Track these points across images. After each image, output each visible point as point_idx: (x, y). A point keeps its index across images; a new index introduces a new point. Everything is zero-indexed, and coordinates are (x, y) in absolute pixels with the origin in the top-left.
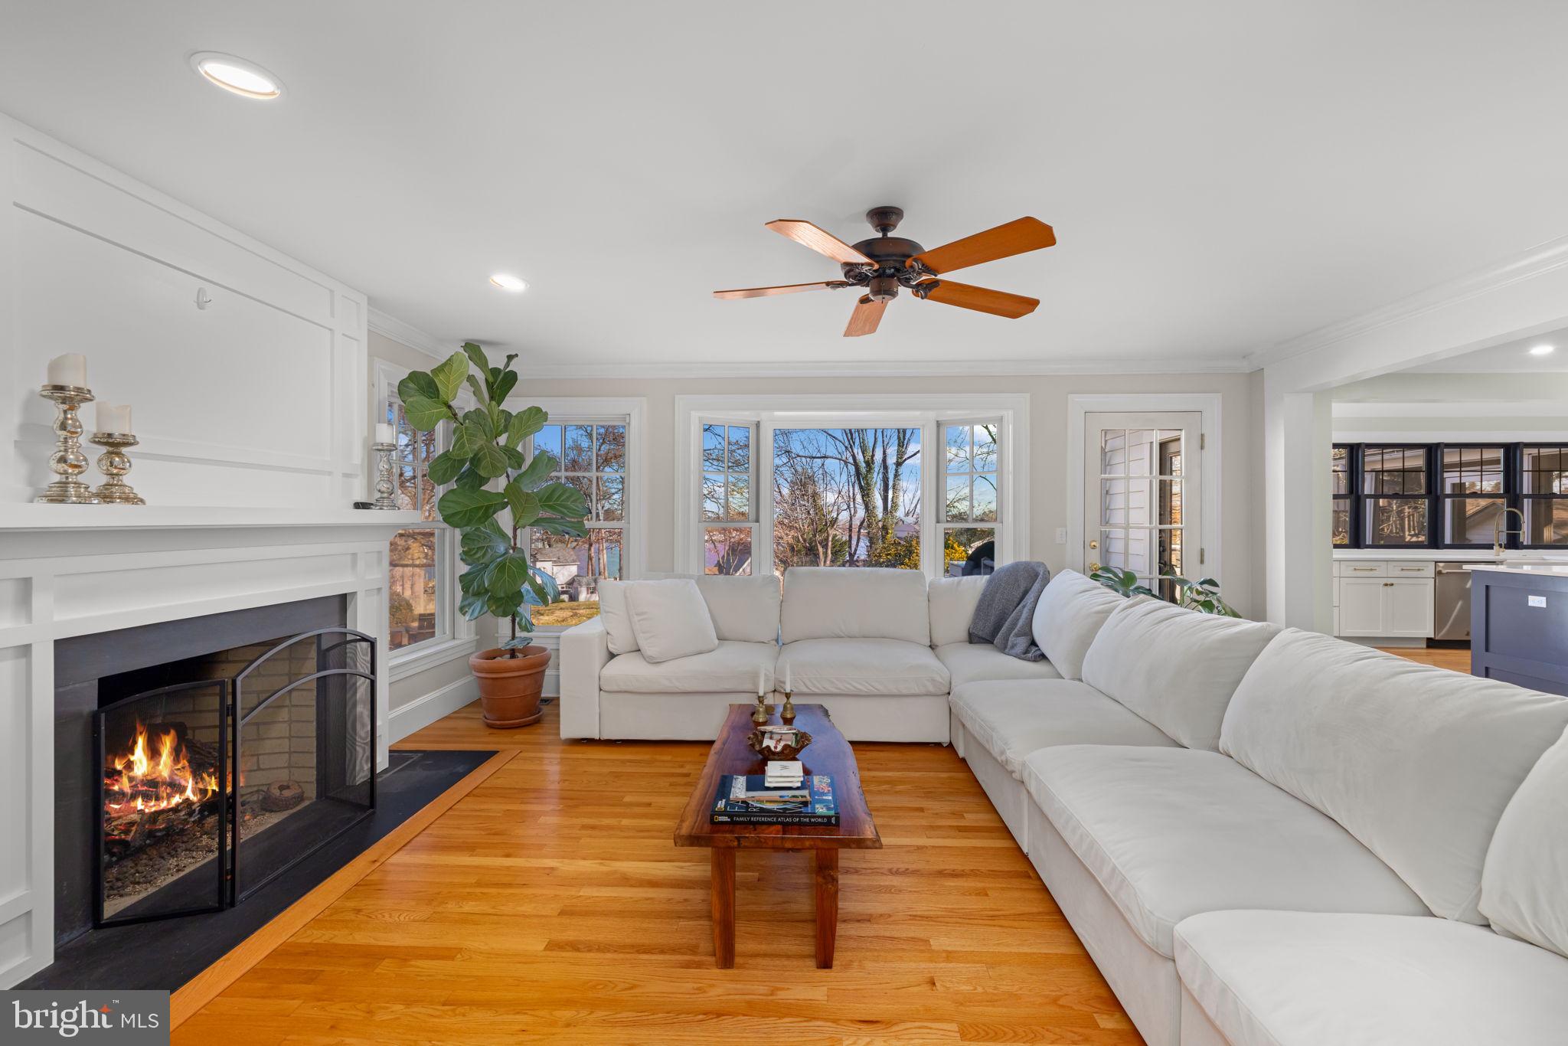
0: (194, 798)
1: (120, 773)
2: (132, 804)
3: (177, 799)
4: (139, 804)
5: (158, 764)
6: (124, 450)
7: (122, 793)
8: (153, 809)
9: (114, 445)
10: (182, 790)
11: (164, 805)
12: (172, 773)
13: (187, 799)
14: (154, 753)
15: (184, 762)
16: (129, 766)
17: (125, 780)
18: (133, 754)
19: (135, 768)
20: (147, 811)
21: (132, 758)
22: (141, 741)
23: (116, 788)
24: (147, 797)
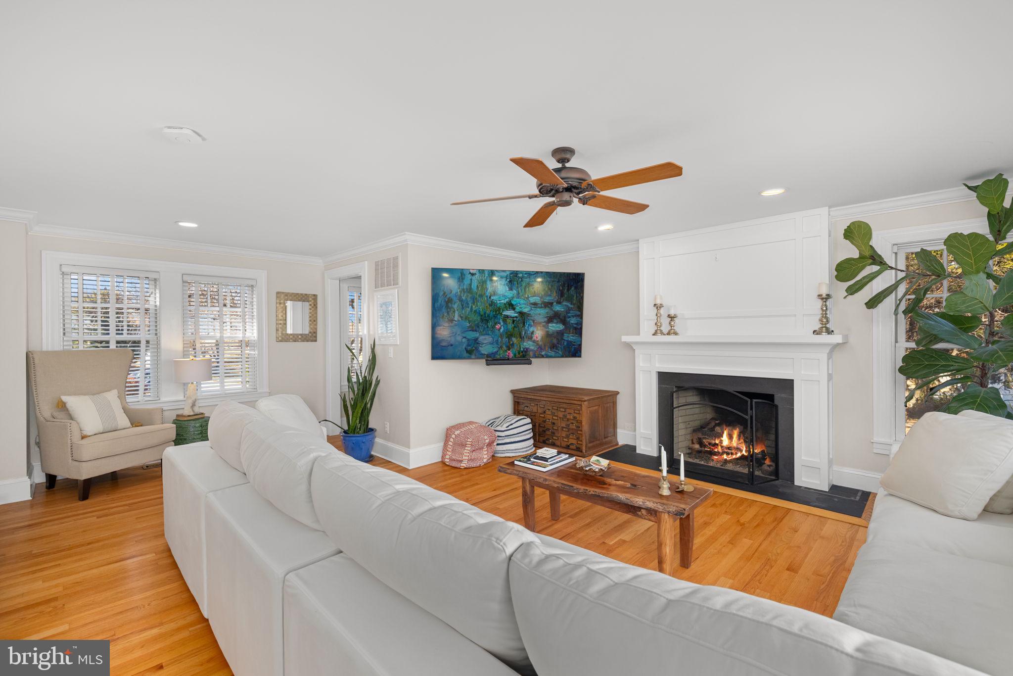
0: (746, 454)
1: (717, 445)
2: (722, 457)
3: (739, 455)
4: (725, 456)
5: (732, 441)
6: (675, 319)
7: (719, 452)
8: (730, 458)
9: (672, 318)
10: (741, 451)
11: (734, 457)
12: (737, 444)
13: (743, 455)
14: (730, 437)
15: (742, 440)
16: (721, 442)
17: (720, 447)
18: (722, 437)
19: (723, 442)
20: (728, 459)
21: (722, 439)
22: (725, 433)
23: (716, 450)
24: (728, 454)
